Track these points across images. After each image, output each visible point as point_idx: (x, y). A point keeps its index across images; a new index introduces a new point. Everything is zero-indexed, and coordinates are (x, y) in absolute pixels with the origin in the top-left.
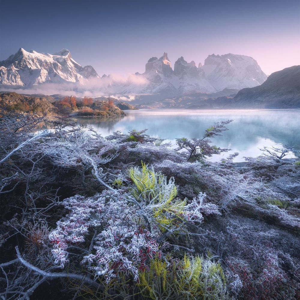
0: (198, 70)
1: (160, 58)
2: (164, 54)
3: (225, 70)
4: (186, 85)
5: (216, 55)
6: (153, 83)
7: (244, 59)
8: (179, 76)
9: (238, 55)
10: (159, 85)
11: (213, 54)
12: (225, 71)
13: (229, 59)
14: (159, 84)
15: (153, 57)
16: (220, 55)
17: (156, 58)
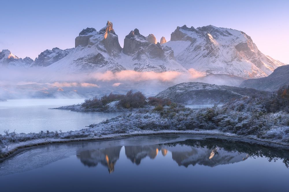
0: (163, 48)
1: (100, 31)
2: (107, 24)
3: (205, 48)
4: (144, 67)
5: (189, 27)
6: (91, 64)
7: (231, 35)
8: (133, 55)
9: (223, 28)
10: (101, 67)
11: (185, 26)
12: (204, 50)
13: (210, 33)
14: (101, 65)
15: (88, 28)
16: (195, 28)
17: (93, 30)
